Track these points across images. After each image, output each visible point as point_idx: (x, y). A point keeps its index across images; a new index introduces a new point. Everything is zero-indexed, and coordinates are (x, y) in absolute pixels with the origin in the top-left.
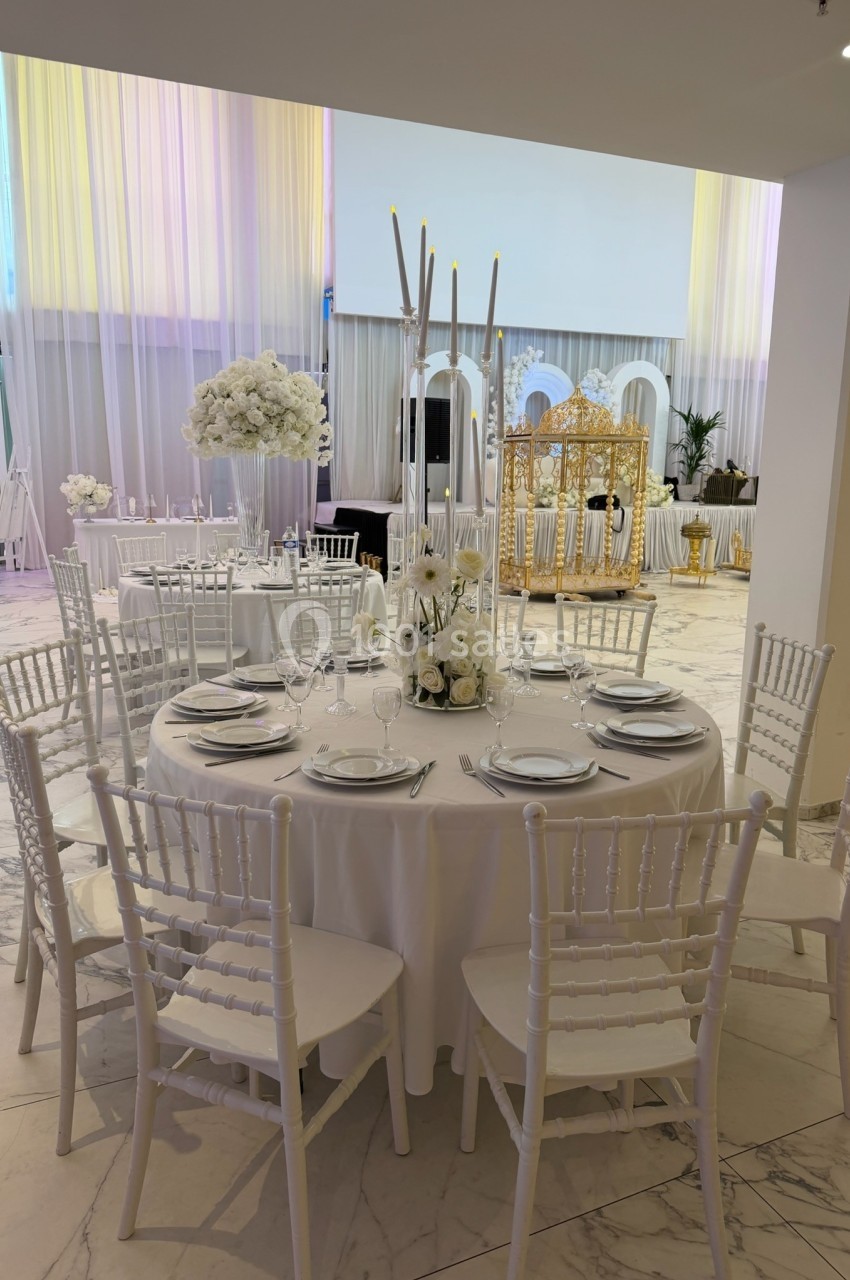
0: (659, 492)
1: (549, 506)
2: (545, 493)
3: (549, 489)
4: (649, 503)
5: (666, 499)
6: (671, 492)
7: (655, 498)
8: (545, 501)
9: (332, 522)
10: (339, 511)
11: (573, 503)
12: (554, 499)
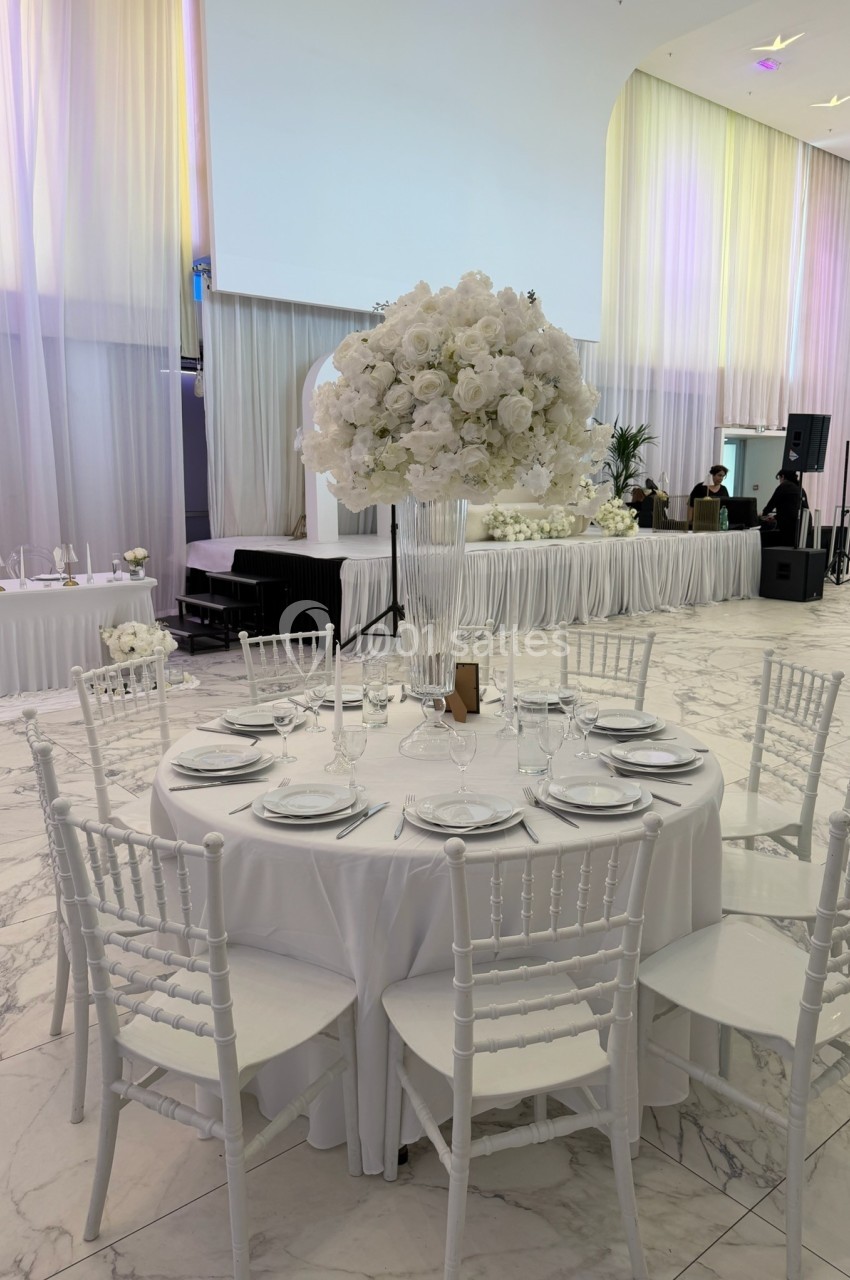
0: (623, 519)
1: (503, 538)
2: (497, 524)
3: (501, 518)
4: (613, 533)
5: (631, 528)
6: (635, 518)
7: (621, 526)
8: (497, 533)
9: (229, 570)
10: (239, 554)
11: (529, 534)
12: (510, 530)
